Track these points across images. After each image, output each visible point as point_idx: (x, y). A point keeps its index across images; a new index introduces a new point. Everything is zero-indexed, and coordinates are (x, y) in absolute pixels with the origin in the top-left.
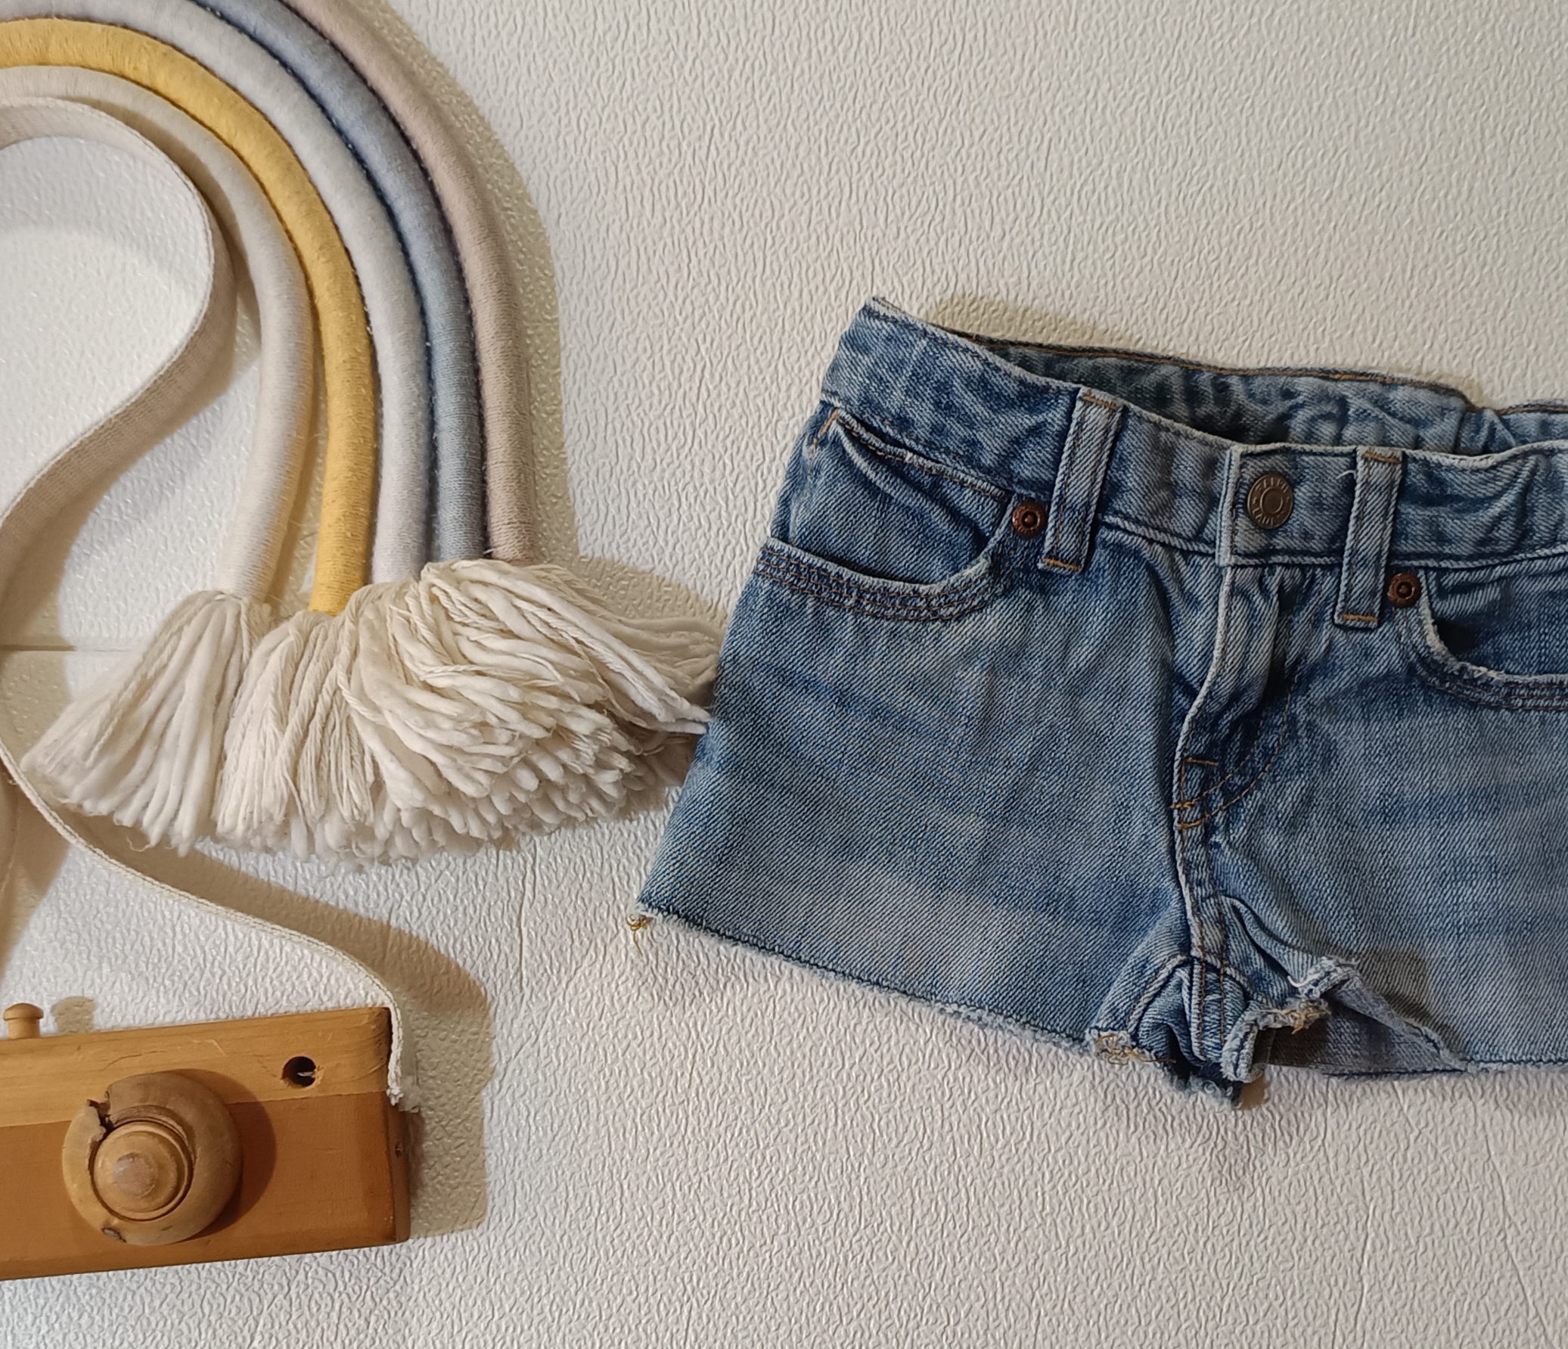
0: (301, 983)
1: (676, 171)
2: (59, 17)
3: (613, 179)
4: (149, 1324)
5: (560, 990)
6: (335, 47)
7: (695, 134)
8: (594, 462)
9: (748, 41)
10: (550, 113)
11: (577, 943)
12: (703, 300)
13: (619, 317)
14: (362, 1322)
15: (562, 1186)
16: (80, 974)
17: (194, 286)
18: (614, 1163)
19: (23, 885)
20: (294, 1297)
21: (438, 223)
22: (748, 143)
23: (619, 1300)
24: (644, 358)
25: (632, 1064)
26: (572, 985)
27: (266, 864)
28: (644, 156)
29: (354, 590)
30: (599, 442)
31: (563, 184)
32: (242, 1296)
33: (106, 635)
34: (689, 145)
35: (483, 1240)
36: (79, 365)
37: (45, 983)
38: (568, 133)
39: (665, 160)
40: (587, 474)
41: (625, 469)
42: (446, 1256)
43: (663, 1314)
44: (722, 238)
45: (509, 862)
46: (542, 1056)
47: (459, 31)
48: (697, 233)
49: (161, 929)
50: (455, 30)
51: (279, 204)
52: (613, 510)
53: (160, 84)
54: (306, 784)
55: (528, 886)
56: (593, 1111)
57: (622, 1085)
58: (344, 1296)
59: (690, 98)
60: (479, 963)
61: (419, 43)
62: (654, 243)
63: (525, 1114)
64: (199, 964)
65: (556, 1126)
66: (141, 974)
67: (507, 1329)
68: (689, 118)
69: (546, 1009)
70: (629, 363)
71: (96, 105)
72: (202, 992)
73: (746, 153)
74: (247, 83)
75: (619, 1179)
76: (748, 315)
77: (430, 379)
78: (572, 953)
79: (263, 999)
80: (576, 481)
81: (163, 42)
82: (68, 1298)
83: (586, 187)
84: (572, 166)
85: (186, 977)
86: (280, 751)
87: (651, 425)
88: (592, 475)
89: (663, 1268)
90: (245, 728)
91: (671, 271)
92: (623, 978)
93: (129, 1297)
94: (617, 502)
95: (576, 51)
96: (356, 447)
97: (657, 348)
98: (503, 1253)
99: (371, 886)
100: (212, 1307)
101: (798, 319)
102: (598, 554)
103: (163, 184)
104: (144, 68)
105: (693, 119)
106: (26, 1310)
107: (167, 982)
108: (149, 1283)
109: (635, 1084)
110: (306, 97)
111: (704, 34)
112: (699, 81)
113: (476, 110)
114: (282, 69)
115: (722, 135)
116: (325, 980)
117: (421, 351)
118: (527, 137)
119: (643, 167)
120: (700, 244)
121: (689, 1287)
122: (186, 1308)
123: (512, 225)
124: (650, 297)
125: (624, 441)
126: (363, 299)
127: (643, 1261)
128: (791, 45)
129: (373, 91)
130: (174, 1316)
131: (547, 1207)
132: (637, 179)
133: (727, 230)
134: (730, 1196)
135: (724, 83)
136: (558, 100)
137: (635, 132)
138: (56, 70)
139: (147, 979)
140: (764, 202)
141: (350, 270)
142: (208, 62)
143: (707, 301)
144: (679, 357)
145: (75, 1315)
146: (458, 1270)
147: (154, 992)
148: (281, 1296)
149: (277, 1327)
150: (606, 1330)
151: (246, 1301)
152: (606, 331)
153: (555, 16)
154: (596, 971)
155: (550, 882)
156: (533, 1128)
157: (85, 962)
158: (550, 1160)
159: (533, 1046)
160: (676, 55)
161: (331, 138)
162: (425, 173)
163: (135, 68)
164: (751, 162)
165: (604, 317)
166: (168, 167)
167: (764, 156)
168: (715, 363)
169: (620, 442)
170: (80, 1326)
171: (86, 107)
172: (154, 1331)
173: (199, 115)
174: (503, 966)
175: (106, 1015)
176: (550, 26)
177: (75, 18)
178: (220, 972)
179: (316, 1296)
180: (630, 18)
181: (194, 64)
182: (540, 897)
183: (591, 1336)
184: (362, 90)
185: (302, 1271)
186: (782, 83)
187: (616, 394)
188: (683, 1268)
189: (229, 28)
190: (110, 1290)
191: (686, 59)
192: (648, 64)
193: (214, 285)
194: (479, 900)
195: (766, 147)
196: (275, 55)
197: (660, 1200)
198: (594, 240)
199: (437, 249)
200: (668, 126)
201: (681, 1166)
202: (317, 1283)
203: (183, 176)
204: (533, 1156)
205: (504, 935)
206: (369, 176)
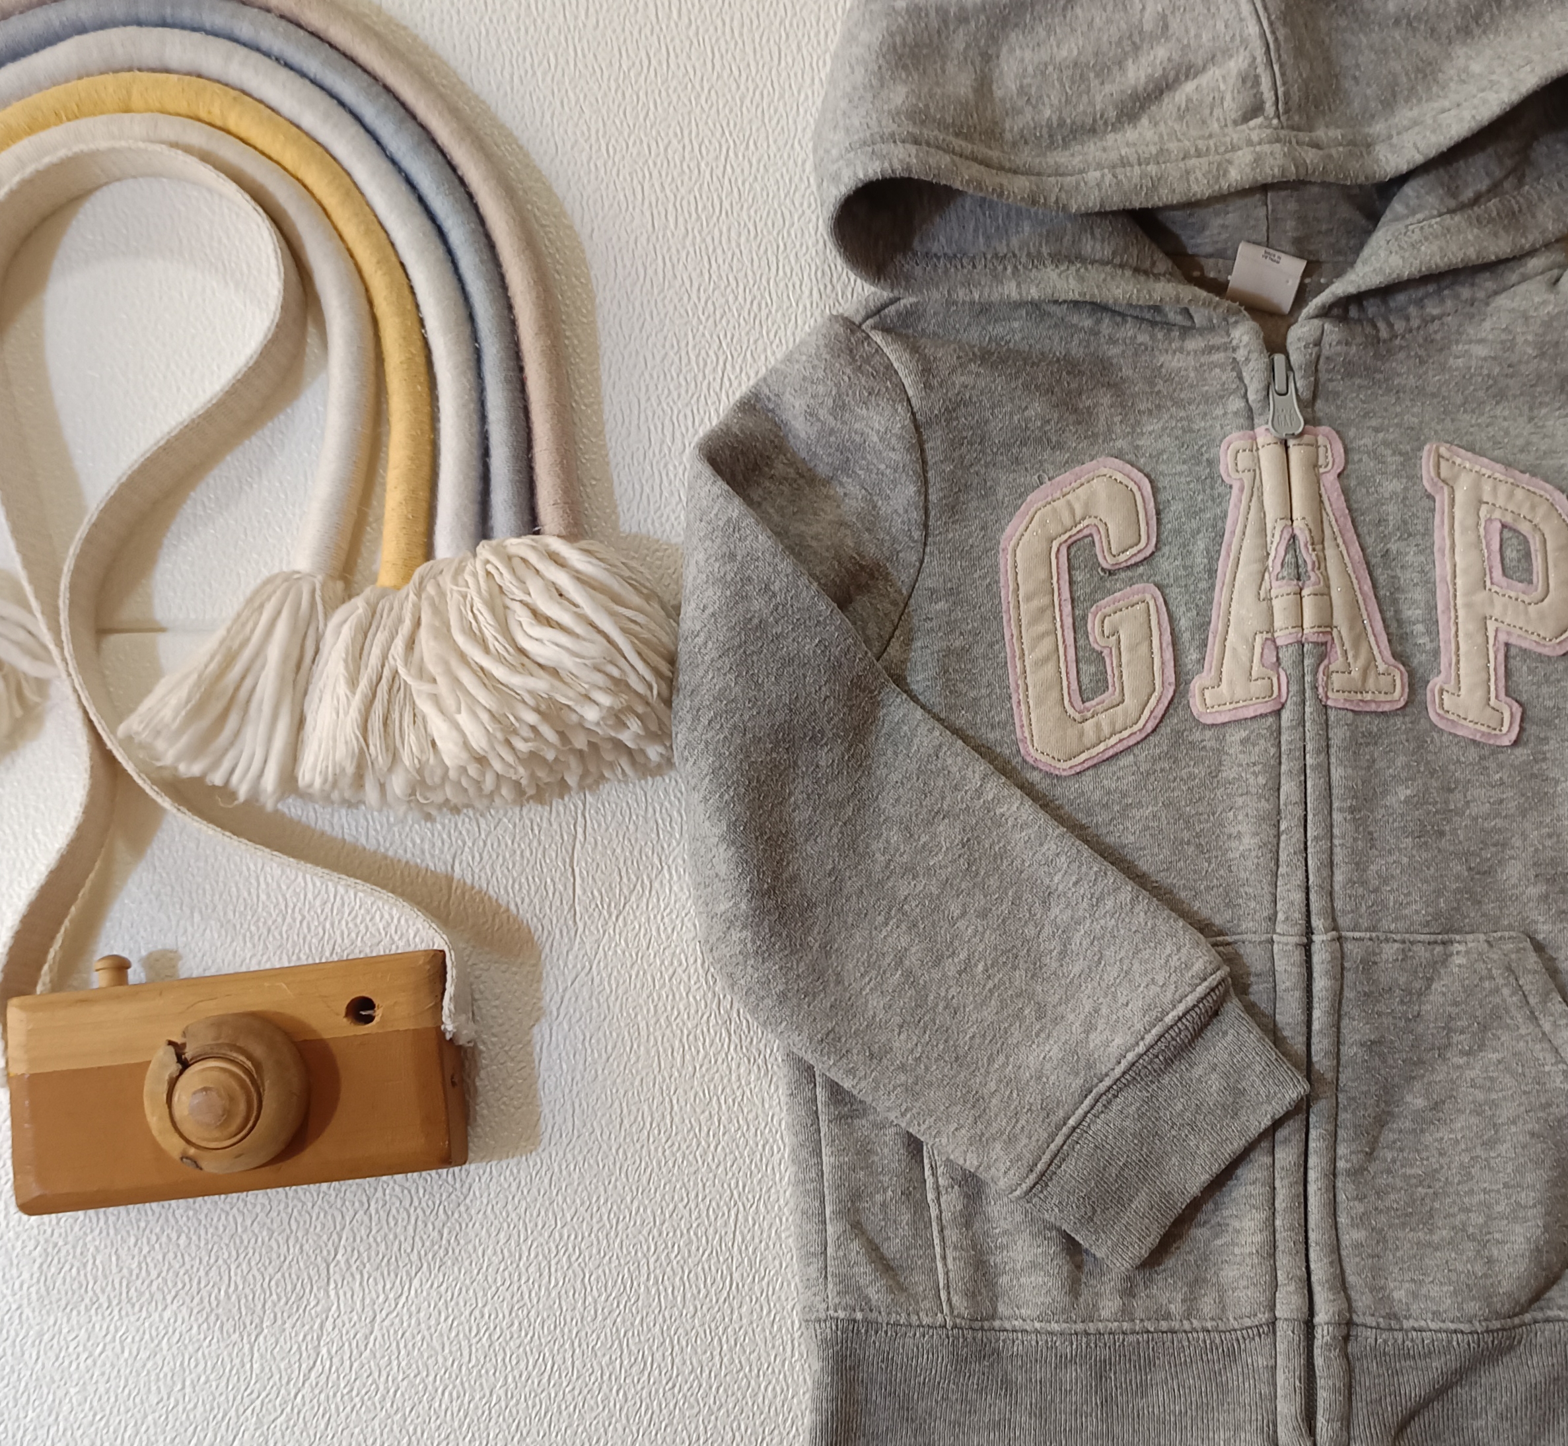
0: (374, 925)
1: (696, 189)
2: (140, 70)
3: (639, 197)
4: (242, 1242)
5: (610, 924)
6: (387, 89)
7: (712, 155)
8: (629, 446)
9: (757, 71)
10: (582, 141)
11: (625, 880)
12: (723, 301)
13: (648, 318)
14: (436, 1233)
15: (617, 1104)
16: (174, 923)
17: (267, 304)
18: (664, 1080)
19: (121, 846)
20: (373, 1212)
21: (484, 239)
22: (759, 161)
23: (671, 1206)
24: (671, 354)
25: (678, 988)
26: (621, 918)
27: (340, 818)
28: (667, 175)
29: (418, 566)
30: (633, 429)
31: (595, 203)
32: (326, 1213)
33: (193, 616)
34: (707, 164)
35: (545, 1155)
36: (165, 377)
37: (142, 933)
38: (598, 158)
39: (686, 179)
40: (623, 458)
41: (657, 452)
42: (511, 1171)
43: (712, 1218)
44: (739, 245)
45: (561, 809)
46: (596, 983)
47: (499, 72)
48: (716, 242)
49: (247, 879)
50: (495, 71)
51: (341, 225)
52: (647, 489)
53: (232, 125)
54: (375, 740)
55: (580, 830)
56: (644, 1033)
57: (669, 1008)
58: (419, 1210)
59: (706, 123)
60: (536, 901)
61: (463, 84)
62: (678, 251)
63: (581, 1038)
64: (281, 911)
65: (609, 1048)
66: (229, 921)
67: (569, 1237)
68: (706, 141)
69: (598, 942)
70: (658, 358)
71: (175, 145)
72: (285, 936)
73: (758, 170)
74: (310, 120)
75: (669, 1094)
76: (764, 312)
77: (480, 376)
78: (621, 890)
79: (339, 941)
80: (613, 464)
81: (234, 88)
82: (167, 1220)
83: (616, 205)
84: (603, 187)
85: (270, 922)
86: (351, 711)
87: (679, 412)
88: (628, 459)
89: (711, 1175)
90: (321, 692)
91: (694, 276)
92: (668, 910)
93: (223, 1217)
94: (650, 482)
95: (604, 86)
96: (413, 438)
97: (683, 344)
98: (564, 1167)
99: (436, 834)
100: (298, 1223)
101: (809, 314)
102: (634, 530)
103: (238, 215)
104: (216, 110)
105: (710, 142)
106: (128, 1232)
107: (253, 928)
108: (241, 1204)
109: (682, 1007)
110: (362, 131)
111: (718, 67)
112: (714, 109)
113: (516, 140)
114: (340, 110)
115: (736, 155)
116: (395, 921)
117: (471, 350)
118: (561, 162)
119: (666, 186)
120: (719, 251)
121: (735, 1192)
122: (275, 1225)
123: (549, 240)
124: (676, 300)
125: (656, 428)
126: (417, 306)
127: (692, 1169)
128: (796, 75)
129: (423, 127)
130: (265, 1233)
131: (603, 1122)
132: (661, 196)
133: (743, 239)
134: (771, 1107)
135: (737, 110)
136: (589, 129)
137: (658, 155)
138: (138, 116)
139: (235, 926)
140: (776, 212)
141: (405, 281)
142: (275, 105)
143: (727, 301)
144: (703, 352)
145: (174, 1236)
146: (523, 1183)
147: (241, 937)
148: (361, 1212)
149: (358, 1240)
150: (660, 1235)
151: (329, 1217)
152: (637, 330)
153: (584, 56)
154: (643, 904)
155: (599, 825)
156: (589, 1051)
157: (178, 911)
158: (605, 1079)
159: (587, 975)
160: (693, 87)
161: (386, 165)
162: (470, 196)
163: (209, 112)
164: (762, 178)
165: (635, 319)
166: (239, 196)
167: (774, 172)
168: (735, 355)
169: (652, 428)
170: (178, 1246)
171: (163, 146)
172: (246, 1248)
173: (267, 151)
174: (558, 903)
175: (197, 960)
176: (580, 65)
177: (153, 70)
178: (299, 918)
179: (394, 1211)
180: (652, 55)
181: (262, 107)
182: (590, 839)
183: (646, 1240)
184: (411, 124)
185: (380, 1189)
186: (788, 109)
187: (647, 387)
188: (730, 1174)
189: (292, 73)
190: (205, 1211)
191: (702, 89)
192: (668, 95)
193: (284, 298)
194: (535, 844)
195: (776, 164)
196: (332, 95)
197: (707, 1113)
198: (624, 251)
199: (482, 262)
200: (688, 148)
201: (725, 1081)
202: (394, 1199)
203: (253, 202)
204: (589, 1077)
205: (558, 874)
206: (421, 200)
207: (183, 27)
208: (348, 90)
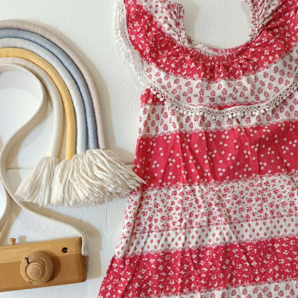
2: (10, 47)
5: (115, 229)
6: (64, 51)
11: (118, 220)
14: (81, 294)
17: (40, 98)
19: (13, 215)
20: (68, 289)
21: (85, 84)
24: (126, 108)
28: (124, 69)
29: (74, 155)
31: (109, 75)
32: (58, 290)
36: (18, 114)
42: (96, 281)
45: (104, 205)
46: (112, 242)
47: (87, 47)
51: (55, 81)
52: (121, 138)
53: (30, 59)
54: (66, 194)
55: (108, 210)
58: (77, 289)
60: (100, 225)
61: (80, 49)
62: (126, 86)
69: (113, 233)
71: (18, 65)
74: (47, 58)
77: (85, 114)
81: (30, 51)
82: (25, 292)
86: (61, 188)
90: (55, 183)
95: (110, 50)
96: (72, 127)
104: (27, 56)
110: (59, 61)
117: (83, 109)
118: (101, 67)
120: (135, 86)
126: (72, 99)
129: (72, 60)
138: (10, 58)
139: (37, 231)
141: (69, 94)
142: (39, 55)
148: (65, 290)
149: (65, 295)
155: (112, 209)
157: (25, 228)
159: (110, 240)
161: (64, 68)
162: (82, 75)
166: (33, 76)
169: (122, 124)
171: (16, 65)
173: (38, 65)
174: (104, 225)
176: (105, 45)
177: (13, 47)
181: (36, 55)
182: (111, 212)
184: (69, 59)
189: (43, 48)
194: (99, 213)
196: (52, 53)
202: (72, 287)
203: (36, 77)
205: (104, 219)
206: (72, 75)
207: (19, 38)
208: (55, 52)
